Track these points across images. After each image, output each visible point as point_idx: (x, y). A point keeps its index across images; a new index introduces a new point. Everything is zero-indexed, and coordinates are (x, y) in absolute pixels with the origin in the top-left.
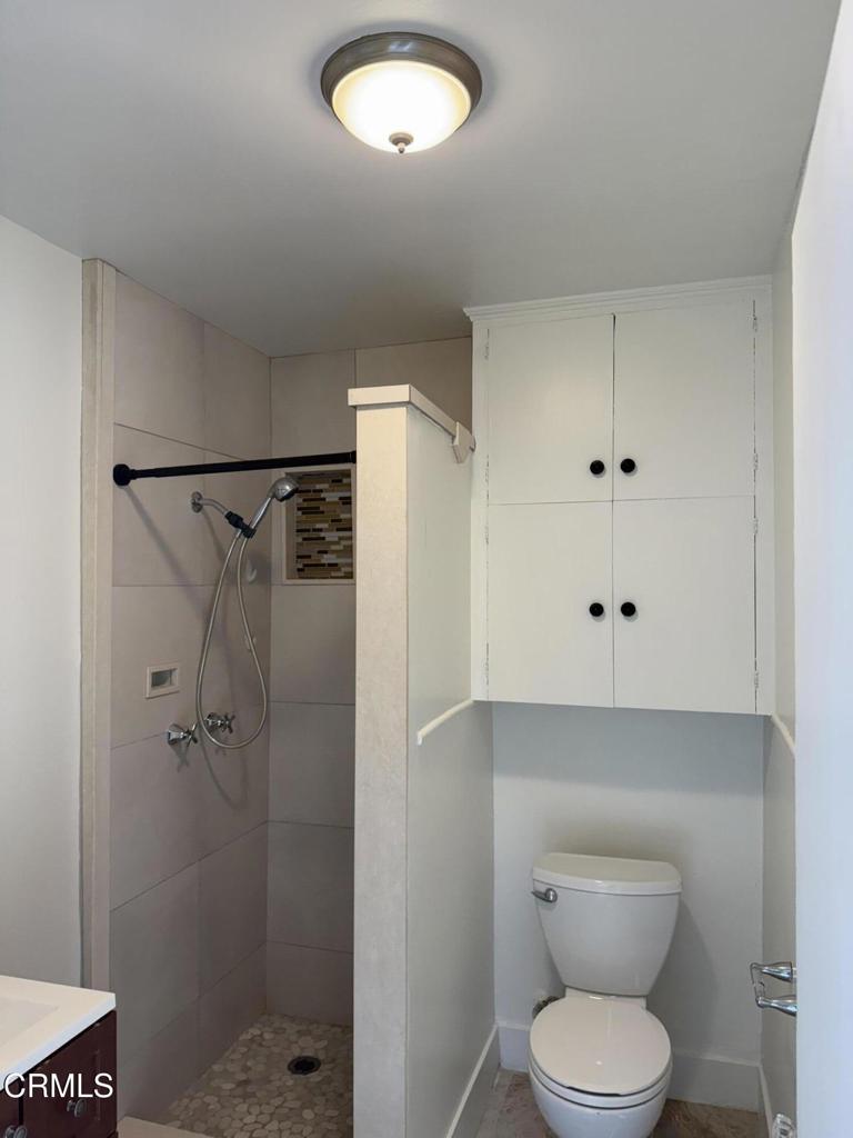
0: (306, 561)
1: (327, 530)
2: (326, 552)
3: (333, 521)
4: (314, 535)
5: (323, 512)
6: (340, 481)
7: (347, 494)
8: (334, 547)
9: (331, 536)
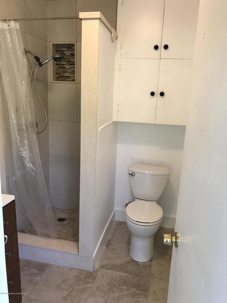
0: (59, 75)
1: (66, 65)
2: (66, 72)
3: (68, 62)
4: (61, 66)
5: (65, 58)
6: (71, 48)
7: (72, 52)
8: (68, 71)
9: (67, 67)
